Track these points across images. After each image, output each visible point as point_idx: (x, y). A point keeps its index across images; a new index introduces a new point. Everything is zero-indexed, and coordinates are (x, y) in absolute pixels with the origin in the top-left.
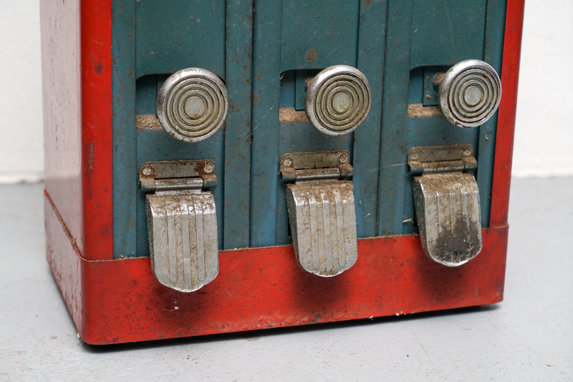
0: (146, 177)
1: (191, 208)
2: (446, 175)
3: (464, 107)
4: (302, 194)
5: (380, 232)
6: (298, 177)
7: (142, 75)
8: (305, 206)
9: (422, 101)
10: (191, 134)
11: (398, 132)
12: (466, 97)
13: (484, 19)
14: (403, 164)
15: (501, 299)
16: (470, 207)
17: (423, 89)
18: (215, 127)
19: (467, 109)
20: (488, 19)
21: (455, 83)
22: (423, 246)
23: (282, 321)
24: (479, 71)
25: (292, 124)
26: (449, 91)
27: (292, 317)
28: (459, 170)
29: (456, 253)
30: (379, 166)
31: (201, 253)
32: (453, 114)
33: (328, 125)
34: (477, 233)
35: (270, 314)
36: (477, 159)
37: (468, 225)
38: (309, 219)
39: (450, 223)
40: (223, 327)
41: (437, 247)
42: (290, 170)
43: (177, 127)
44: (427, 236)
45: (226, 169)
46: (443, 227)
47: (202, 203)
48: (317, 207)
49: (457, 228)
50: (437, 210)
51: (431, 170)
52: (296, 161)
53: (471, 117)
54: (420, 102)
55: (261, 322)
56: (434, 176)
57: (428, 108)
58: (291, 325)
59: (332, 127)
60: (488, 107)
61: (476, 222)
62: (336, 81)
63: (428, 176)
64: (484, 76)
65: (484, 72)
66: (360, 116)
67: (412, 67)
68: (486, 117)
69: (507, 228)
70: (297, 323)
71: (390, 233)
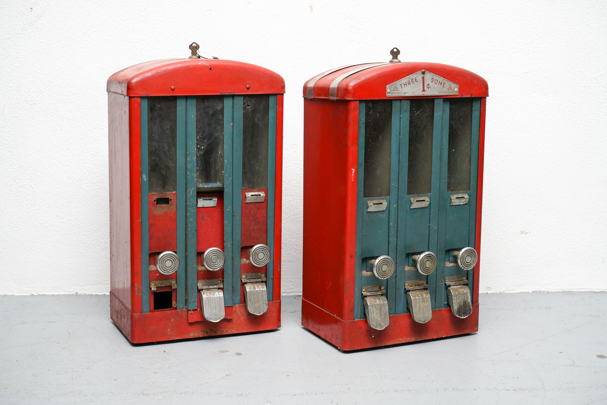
0: (364, 291)
1: (380, 302)
2: (458, 286)
3: (466, 263)
4: (413, 295)
5: (437, 307)
6: (411, 289)
7: (363, 258)
8: (415, 299)
9: (449, 261)
10: (384, 277)
11: (442, 272)
12: (466, 260)
13: (468, 232)
14: (444, 283)
15: (477, 330)
16: (467, 297)
17: (449, 257)
18: (390, 274)
19: (467, 264)
20: (470, 232)
21: (463, 255)
22: (452, 312)
23: (406, 340)
24: (470, 251)
25: (408, 271)
26: (461, 258)
27: (409, 339)
28: (462, 284)
29: (464, 314)
30: (436, 284)
31: (384, 317)
32: (462, 266)
33: (424, 272)
34: (470, 306)
35: (402, 338)
36: (468, 280)
37: (467, 303)
38: (416, 303)
39: (461, 303)
40: (388, 343)
41: (458, 312)
42: (408, 287)
43: (380, 275)
44: (454, 308)
45: (388, 288)
46: (459, 305)
47: (383, 300)
48: (418, 299)
49: (463, 305)
50: (457, 299)
51: (453, 285)
52: (409, 284)
53: (468, 267)
54: (448, 261)
55: (399, 341)
56: (454, 287)
57: (451, 263)
58: (409, 342)
59: (425, 272)
60: (473, 263)
61: (469, 303)
62: (426, 257)
63: (452, 287)
64: (472, 252)
65: (472, 251)
66: (434, 268)
67: (446, 249)
68: (473, 266)
69: (479, 304)
70: (411, 341)
71: (440, 308)
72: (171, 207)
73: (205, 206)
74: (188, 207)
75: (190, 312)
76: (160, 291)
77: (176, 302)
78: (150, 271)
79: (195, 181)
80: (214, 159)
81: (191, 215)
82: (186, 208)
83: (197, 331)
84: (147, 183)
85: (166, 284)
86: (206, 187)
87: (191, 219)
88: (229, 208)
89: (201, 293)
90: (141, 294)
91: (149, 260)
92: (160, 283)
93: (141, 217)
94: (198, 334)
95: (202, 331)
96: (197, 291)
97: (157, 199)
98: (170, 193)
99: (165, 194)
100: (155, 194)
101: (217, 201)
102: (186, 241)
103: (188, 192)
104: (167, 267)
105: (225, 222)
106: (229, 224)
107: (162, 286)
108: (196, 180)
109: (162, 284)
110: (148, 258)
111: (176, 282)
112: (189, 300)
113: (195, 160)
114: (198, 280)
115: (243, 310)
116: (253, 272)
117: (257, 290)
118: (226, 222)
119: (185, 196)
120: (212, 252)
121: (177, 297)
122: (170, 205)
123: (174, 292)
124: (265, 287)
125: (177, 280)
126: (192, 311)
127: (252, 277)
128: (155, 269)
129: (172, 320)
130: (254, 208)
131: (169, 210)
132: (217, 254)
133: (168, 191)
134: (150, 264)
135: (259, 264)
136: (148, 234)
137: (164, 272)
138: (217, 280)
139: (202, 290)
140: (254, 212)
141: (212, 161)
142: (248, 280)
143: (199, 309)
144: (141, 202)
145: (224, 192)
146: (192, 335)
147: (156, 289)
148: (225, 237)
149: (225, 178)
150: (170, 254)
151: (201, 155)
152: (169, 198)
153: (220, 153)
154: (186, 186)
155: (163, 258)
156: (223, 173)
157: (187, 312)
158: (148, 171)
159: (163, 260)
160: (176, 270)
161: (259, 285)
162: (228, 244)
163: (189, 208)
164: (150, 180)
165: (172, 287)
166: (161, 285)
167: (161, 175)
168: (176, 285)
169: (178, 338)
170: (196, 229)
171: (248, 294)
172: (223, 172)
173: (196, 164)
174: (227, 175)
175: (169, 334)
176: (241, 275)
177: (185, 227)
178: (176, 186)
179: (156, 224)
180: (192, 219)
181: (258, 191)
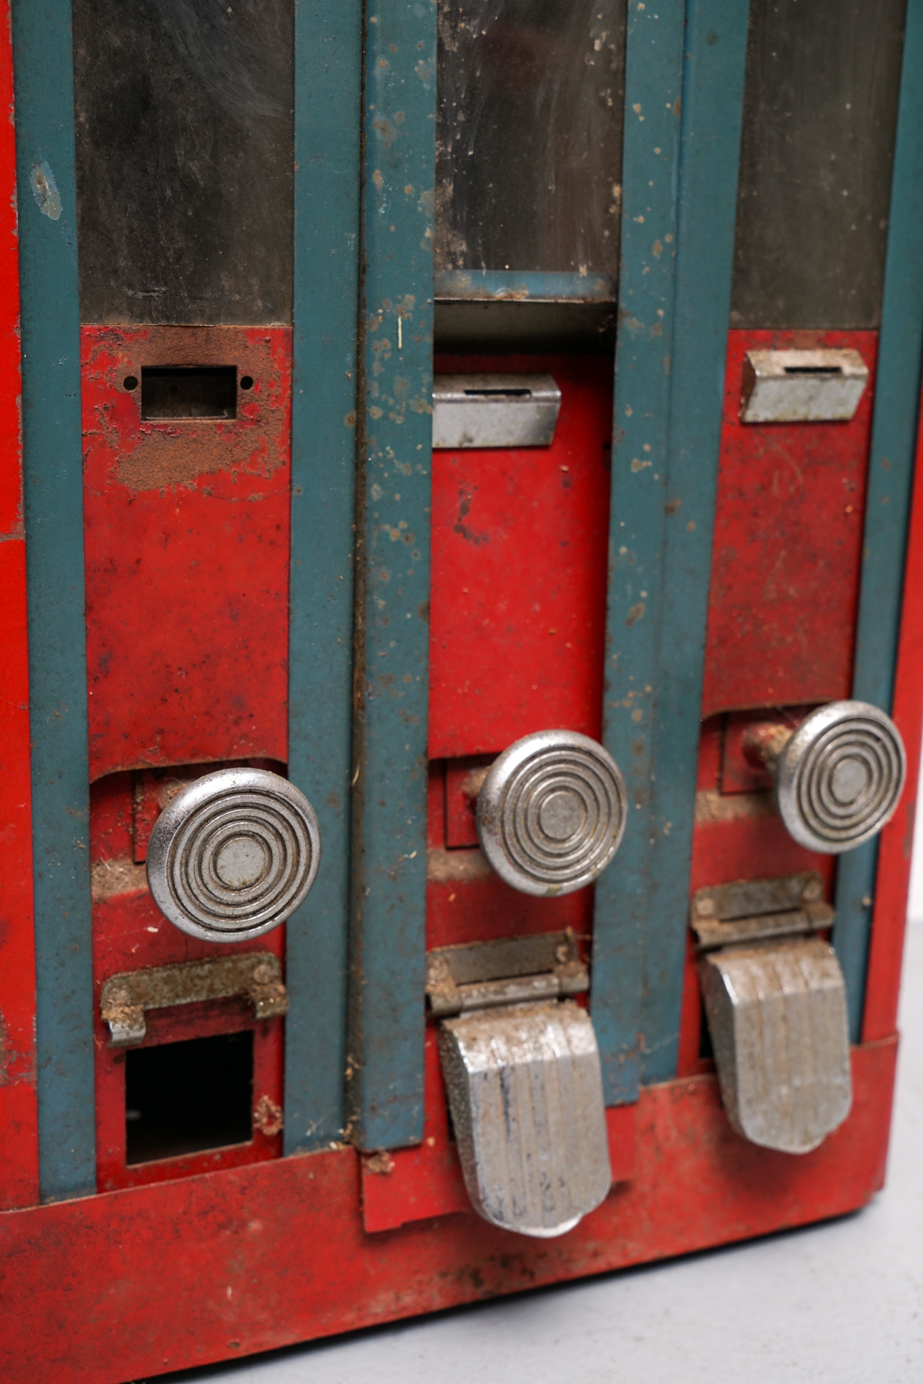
72: (251, 437)
73: (477, 443)
74: (372, 439)
75: (372, 1166)
76: (170, 1039)
77: (280, 1100)
78: (100, 906)
79: (423, 245)
80: (556, 87)
81: (398, 497)
82: (359, 443)
83: (415, 1273)
84: (70, 236)
85: (211, 990)
86: (500, 294)
87: (395, 526)
88: (643, 456)
89: (454, 1041)
90: (31, 1076)
91: (93, 822)
92: (166, 981)
93: (27, 507)
94: (420, 1293)
95: (443, 1275)
96: (421, 1022)
97: (146, 371)
98: (247, 332)
99: (208, 340)
100: (131, 335)
101: (558, 406)
102: (355, 684)
103: (375, 322)
104: (227, 888)
105: (617, 552)
106: (640, 570)
107: (187, 1000)
108: (437, 241)
109: (187, 992)
110: (83, 814)
111: (284, 970)
112: (371, 1090)
113: (426, 86)
114: (429, 946)
115: (696, 1120)
116: (758, 877)
117: (788, 990)
118: (623, 550)
119: (350, 358)
120: (540, 767)
121: (289, 1067)
122: (242, 424)
123: (265, 1032)
124: (832, 966)
125: (289, 954)
126: (386, 1157)
127: (752, 909)
128: (131, 889)
129: (255, 1226)
130: (792, 463)
131: (237, 463)
132: (578, 777)
133: (232, 317)
134: (94, 856)
135: (833, 834)
136: (83, 641)
137: (211, 928)
138: (550, 937)
139: (454, 1014)
140: (792, 489)
141: (546, 105)
142: (727, 928)
143: (431, 1141)
144: (22, 391)
145: (620, 344)
146: (380, 1307)
147: (143, 1032)
148: (613, 658)
149: (626, 236)
150: (251, 791)
151: (467, 47)
152: (232, 370)
153: (597, 46)
154: (361, 283)
155: (201, 826)
156: (613, 201)
157: (349, 1165)
158: (70, 138)
159: (202, 835)
160: (296, 903)
161: (797, 961)
162: (627, 704)
163: (383, 450)
164: (89, 222)
165: (250, 1008)
166: (177, 996)
167: (177, 185)
168: (281, 988)
169: (289, 1339)
170: (423, 599)
171: (740, 1025)
172: (616, 191)
173: (432, 116)
174: (641, 219)
175: (230, 1317)
176: (692, 897)
177: (348, 585)
178: (288, 275)
179: (138, 561)
180: (403, 525)
181: (826, 343)
